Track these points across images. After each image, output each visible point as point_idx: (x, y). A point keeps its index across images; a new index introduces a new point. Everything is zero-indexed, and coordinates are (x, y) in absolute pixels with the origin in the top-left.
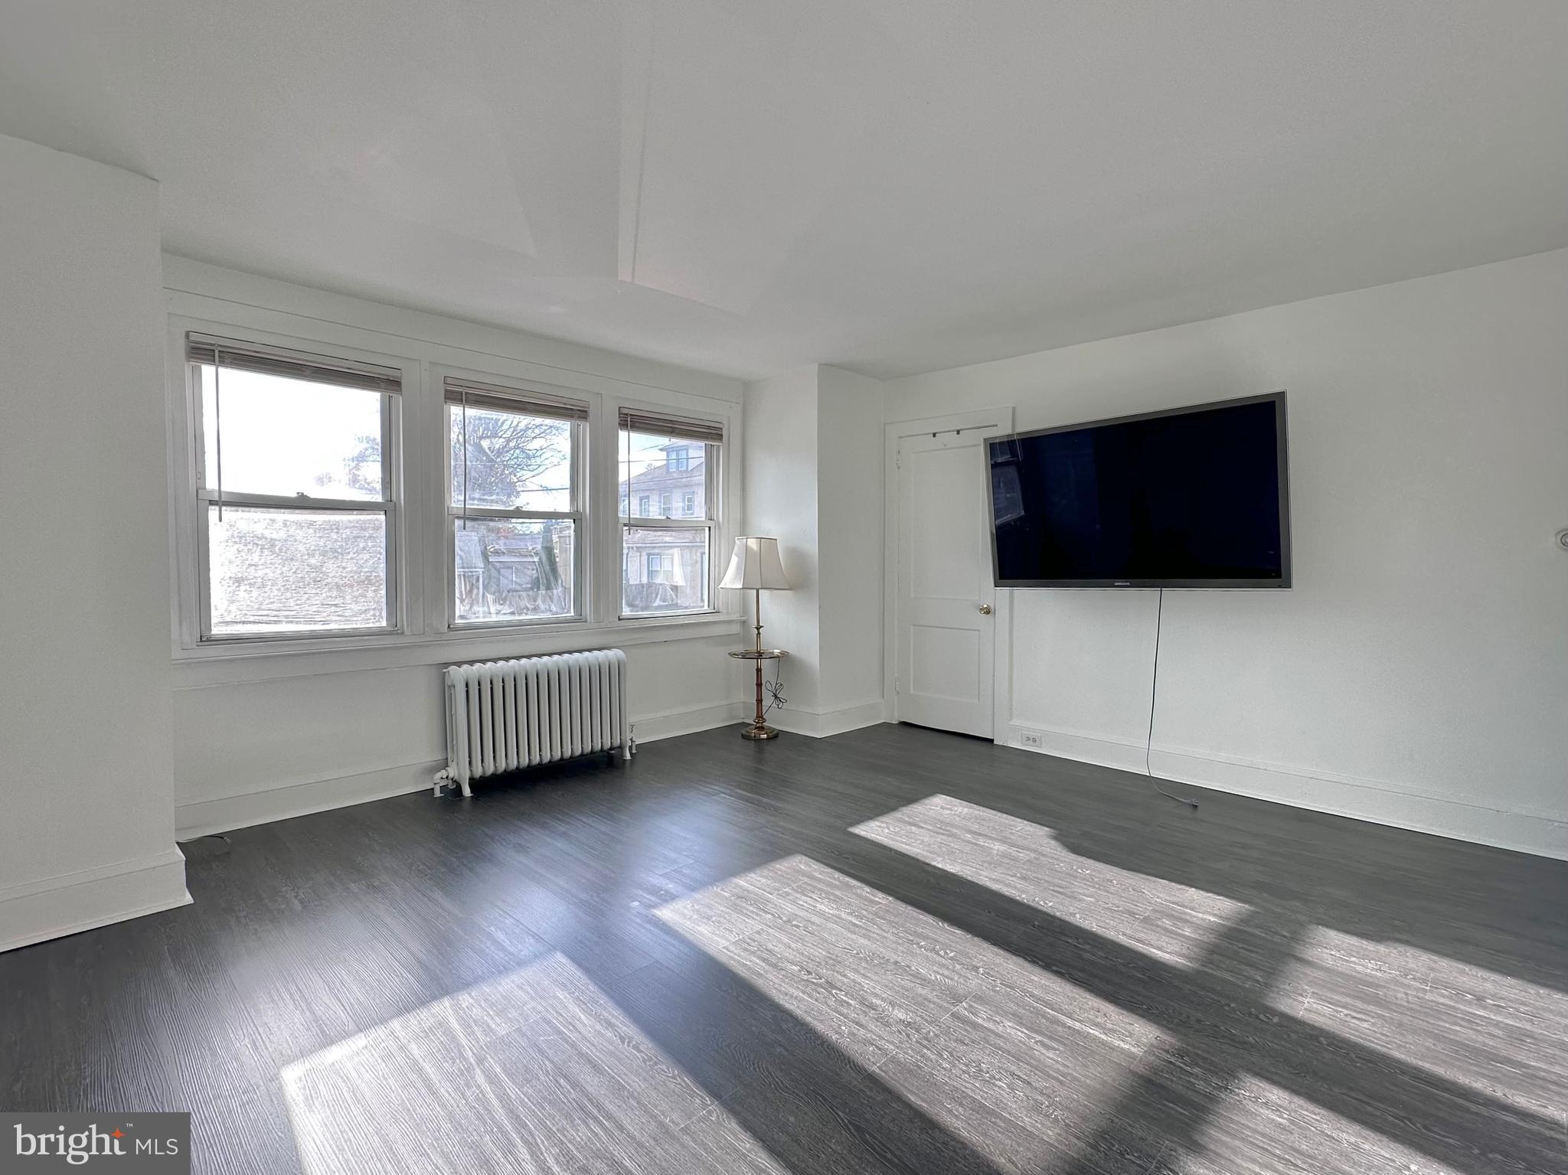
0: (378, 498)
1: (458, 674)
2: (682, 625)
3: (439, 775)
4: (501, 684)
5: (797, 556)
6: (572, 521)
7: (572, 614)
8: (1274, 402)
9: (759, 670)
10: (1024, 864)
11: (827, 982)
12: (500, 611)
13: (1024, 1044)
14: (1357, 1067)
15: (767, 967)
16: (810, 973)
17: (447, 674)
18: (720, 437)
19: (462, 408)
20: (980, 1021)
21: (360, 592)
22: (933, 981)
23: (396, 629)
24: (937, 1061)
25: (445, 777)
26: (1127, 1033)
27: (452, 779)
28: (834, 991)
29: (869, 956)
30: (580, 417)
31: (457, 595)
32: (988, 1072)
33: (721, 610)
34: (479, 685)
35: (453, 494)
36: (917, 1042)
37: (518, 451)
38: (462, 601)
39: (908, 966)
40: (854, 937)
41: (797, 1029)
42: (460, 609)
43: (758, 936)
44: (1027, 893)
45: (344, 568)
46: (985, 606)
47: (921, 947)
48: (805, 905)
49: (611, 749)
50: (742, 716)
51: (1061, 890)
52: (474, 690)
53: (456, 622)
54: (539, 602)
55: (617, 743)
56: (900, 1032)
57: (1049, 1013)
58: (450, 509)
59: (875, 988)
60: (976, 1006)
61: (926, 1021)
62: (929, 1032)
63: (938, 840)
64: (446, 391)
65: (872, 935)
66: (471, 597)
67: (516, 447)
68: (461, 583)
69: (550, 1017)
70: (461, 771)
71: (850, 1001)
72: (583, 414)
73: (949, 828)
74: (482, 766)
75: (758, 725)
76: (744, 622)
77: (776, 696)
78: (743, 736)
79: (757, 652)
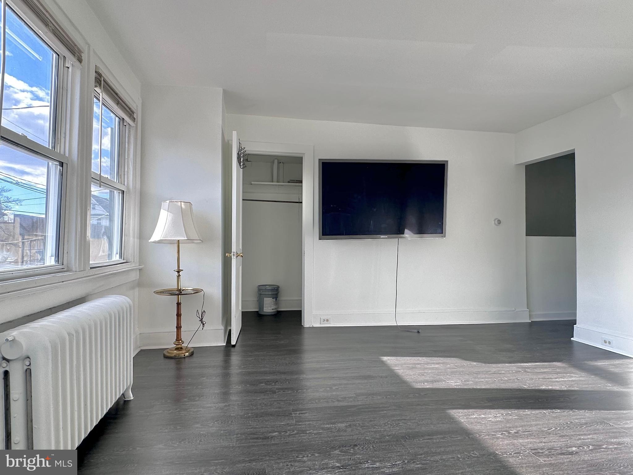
8: (445, 164)
9: (179, 304)
18: (134, 119)
33: (130, 260)
75: (178, 346)
76: (140, 270)
77: (201, 320)
78: (166, 357)
79: (178, 291)
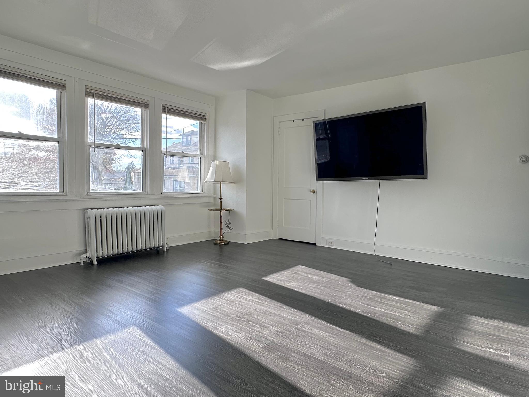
0: (55, 136)
1: (91, 213)
2: (189, 197)
3: (83, 256)
4: (111, 218)
5: (237, 170)
6: (142, 151)
7: (142, 191)
8: (422, 106)
9: (221, 216)
10: (325, 282)
11: (247, 320)
12: (110, 188)
13: (322, 336)
14: (441, 339)
15: (223, 316)
16: (240, 317)
17: (86, 213)
18: (205, 119)
19: (93, 100)
20: (306, 330)
21: (47, 177)
22: (289, 318)
23: (63, 193)
24: (289, 342)
25: (86, 256)
26: (361, 332)
27: (89, 258)
28: (250, 322)
29: (264, 311)
30: (145, 107)
31: (91, 180)
32: (308, 345)
33: (205, 192)
34: (101, 218)
35: (89, 137)
36: (282, 336)
37: (115, 135)
38: (93, 183)
39: (279, 314)
40: (258, 306)
41: (235, 334)
42: (92, 186)
43: (220, 306)
44: (326, 291)
45: (40, 166)
46: (313, 190)
47: (285, 308)
48: (239, 296)
49: (158, 247)
50: (214, 237)
51: (339, 290)
52: (98, 220)
53: (90, 192)
54: (127, 185)
55: (161, 245)
56: (275, 334)
57: (332, 327)
58: (88, 143)
59: (266, 321)
60: (304, 325)
61: (285, 330)
62: (286, 333)
63: (292, 275)
64: (86, 92)
65: (265, 305)
66: (97, 181)
67: (115, 133)
68: (92, 176)
69: (133, 333)
70: (92, 254)
71: (256, 325)
72: (146, 106)
73: (296, 272)
74: (102, 252)
75: (220, 239)
76: (215, 198)
77: (228, 226)
78: (215, 244)
79: (221, 209)
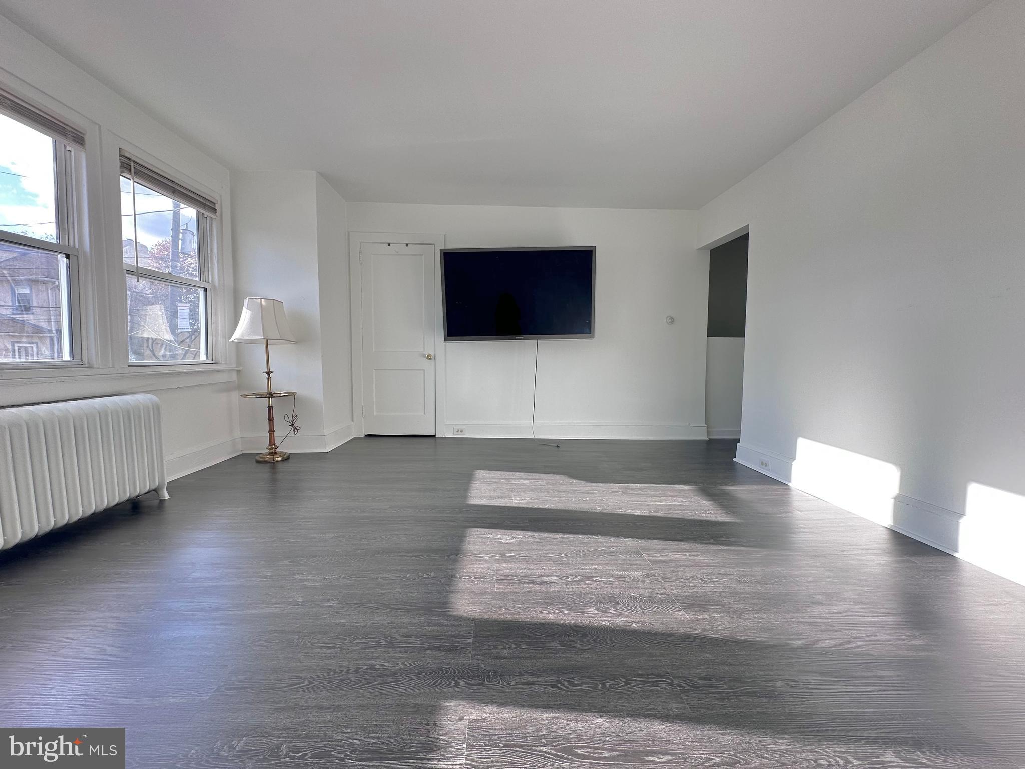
2: (191, 373)
8: (592, 250)
9: (270, 408)
18: (212, 209)
30: (75, 141)
33: (220, 361)
46: (428, 355)
49: (148, 492)
50: (241, 449)
55: (156, 484)
72: (78, 139)
75: (271, 451)
76: (239, 372)
77: (292, 425)
78: (258, 462)
79: (268, 393)
